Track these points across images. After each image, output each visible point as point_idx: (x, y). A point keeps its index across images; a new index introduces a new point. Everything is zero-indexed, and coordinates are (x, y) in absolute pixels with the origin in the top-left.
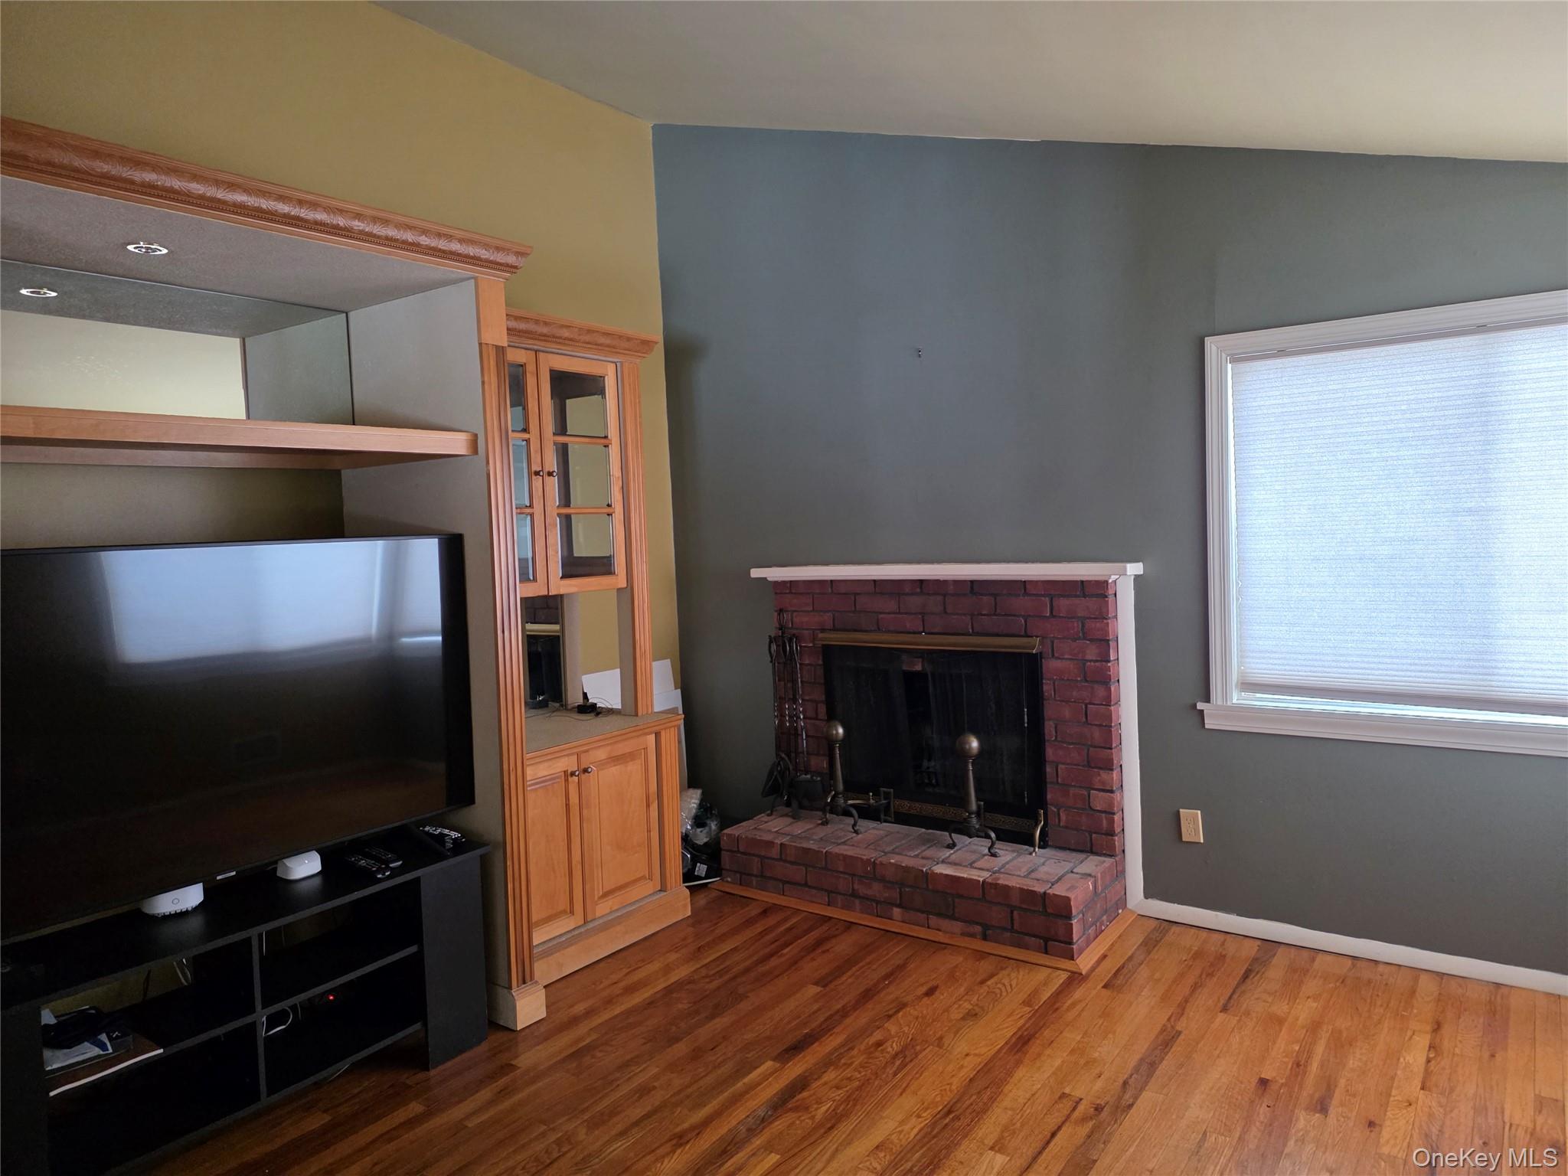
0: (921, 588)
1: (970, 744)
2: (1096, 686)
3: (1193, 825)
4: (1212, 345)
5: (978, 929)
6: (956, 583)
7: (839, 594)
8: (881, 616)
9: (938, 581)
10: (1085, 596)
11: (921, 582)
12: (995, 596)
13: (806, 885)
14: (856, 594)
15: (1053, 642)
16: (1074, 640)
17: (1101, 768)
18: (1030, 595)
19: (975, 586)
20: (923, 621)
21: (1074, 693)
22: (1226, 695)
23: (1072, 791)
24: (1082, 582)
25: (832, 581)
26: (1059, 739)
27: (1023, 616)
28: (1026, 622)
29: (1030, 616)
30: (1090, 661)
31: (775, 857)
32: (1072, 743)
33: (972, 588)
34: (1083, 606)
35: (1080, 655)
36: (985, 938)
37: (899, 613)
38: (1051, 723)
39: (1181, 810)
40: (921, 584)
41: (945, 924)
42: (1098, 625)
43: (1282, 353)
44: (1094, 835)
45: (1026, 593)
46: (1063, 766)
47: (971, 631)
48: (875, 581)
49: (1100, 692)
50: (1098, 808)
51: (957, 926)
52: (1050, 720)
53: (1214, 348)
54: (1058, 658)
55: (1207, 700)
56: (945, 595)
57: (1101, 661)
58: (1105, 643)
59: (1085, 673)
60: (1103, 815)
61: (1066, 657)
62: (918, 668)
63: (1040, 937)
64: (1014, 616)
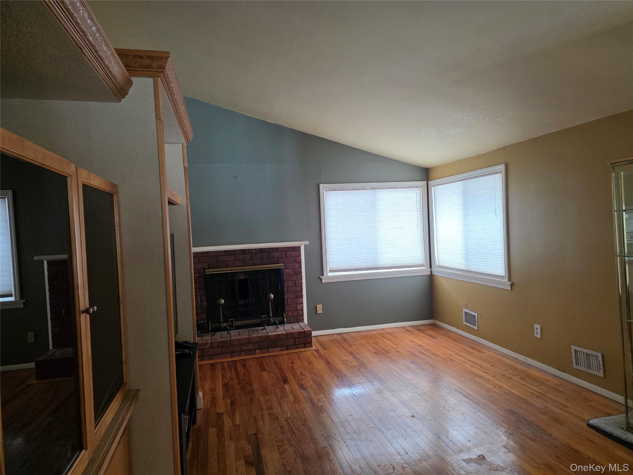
0: (243, 252)
1: (271, 296)
2: (298, 275)
3: (320, 310)
4: (321, 186)
5: (285, 347)
6: (256, 250)
7: (211, 256)
8: (228, 262)
9: (249, 249)
10: (295, 251)
11: (243, 250)
12: (268, 253)
13: (222, 353)
14: (217, 256)
15: (286, 265)
16: (292, 263)
17: (300, 298)
18: (279, 251)
19: (261, 250)
20: (244, 262)
21: (292, 278)
22: (327, 274)
23: (292, 306)
24: (294, 247)
25: (207, 252)
26: (288, 292)
27: (277, 258)
28: (278, 259)
29: (279, 258)
30: (296, 268)
31: (209, 347)
32: (291, 292)
33: (261, 251)
34: (294, 253)
35: (294, 267)
36: (287, 349)
37: (235, 260)
38: (286, 288)
39: (317, 305)
40: (243, 251)
41: (274, 349)
42: (298, 258)
43: (335, 190)
44: (298, 317)
45: (278, 251)
46: (289, 299)
47: (260, 264)
48: (225, 251)
49: (299, 276)
50: (299, 309)
51: (278, 349)
52: (286, 287)
53: (322, 187)
54: (288, 269)
55: (323, 275)
56: (252, 254)
57: (300, 268)
58: (300, 263)
59: (295, 272)
60: (301, 311)
61: (290, 268)
62: (243, 278)
63: (302, 344)
64: (274, 258)
